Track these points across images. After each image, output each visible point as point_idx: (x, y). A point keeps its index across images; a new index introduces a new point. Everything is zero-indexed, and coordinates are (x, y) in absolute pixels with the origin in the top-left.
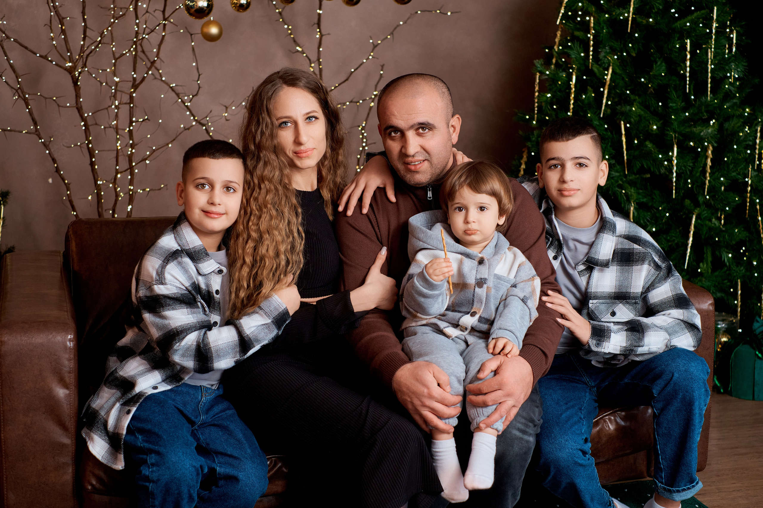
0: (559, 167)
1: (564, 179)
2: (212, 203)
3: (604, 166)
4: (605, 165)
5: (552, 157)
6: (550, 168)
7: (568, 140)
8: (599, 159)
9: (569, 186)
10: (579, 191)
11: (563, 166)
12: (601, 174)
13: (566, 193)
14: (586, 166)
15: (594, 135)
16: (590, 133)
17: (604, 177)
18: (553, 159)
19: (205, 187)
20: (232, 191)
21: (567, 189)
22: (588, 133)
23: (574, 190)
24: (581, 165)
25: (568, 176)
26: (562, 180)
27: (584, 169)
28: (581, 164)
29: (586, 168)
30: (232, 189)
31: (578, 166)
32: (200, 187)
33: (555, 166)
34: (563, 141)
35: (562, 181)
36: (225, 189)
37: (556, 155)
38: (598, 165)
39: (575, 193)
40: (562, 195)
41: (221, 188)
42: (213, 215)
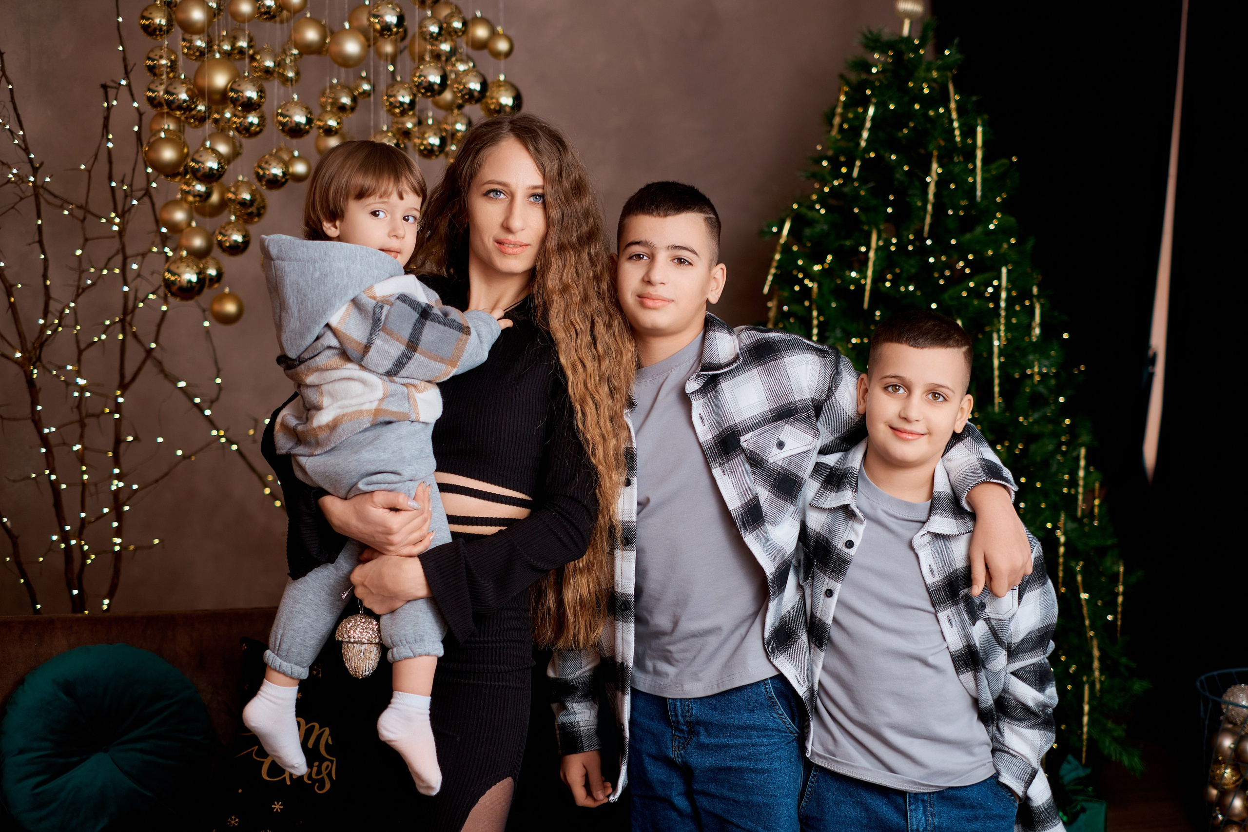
0: (645, 258)
1: (650, 278)
2: (905, 419)
3: (720, 273)
4: (721, 271)
5: (638, 240)
6: (631, 258)
7: (666, 215)
8: (712, 257)
9: (656, 291)
10: (673, 303)
11: (652, 257)
12: (713, 284)
13: (649, 303)
14: (690, 264)
15: (710, 218)
16: (704, 212)
17: (717, 291)
18: (638, 243)
19: (899, 390)
20: (941, 399)
21: (651, 295)
22: (701, 211)
23: (663, 300)
24: (681, 261)
25: (657, 275)
26: (646, 279)
27: (685, 269)
28: (681, 259)
29: (690, 266)
30: (941, 397)
31: (676, 261)
32: (890, 389)
33: (639, 257)
34: (659, 215)
35: (647, 281)
36: (930, 396)
37: (642, 238)
38: (710, 268)
39: (663, 306)
40: (643, 305)
41: (924, 393)
42: (904, 435)
